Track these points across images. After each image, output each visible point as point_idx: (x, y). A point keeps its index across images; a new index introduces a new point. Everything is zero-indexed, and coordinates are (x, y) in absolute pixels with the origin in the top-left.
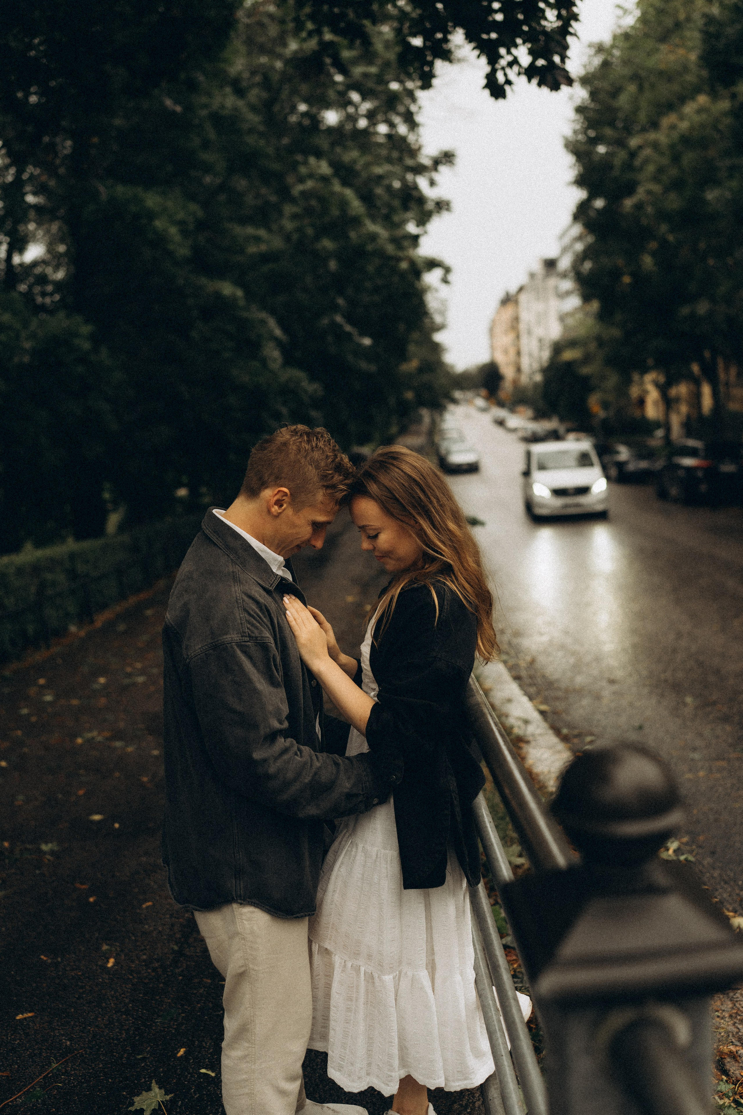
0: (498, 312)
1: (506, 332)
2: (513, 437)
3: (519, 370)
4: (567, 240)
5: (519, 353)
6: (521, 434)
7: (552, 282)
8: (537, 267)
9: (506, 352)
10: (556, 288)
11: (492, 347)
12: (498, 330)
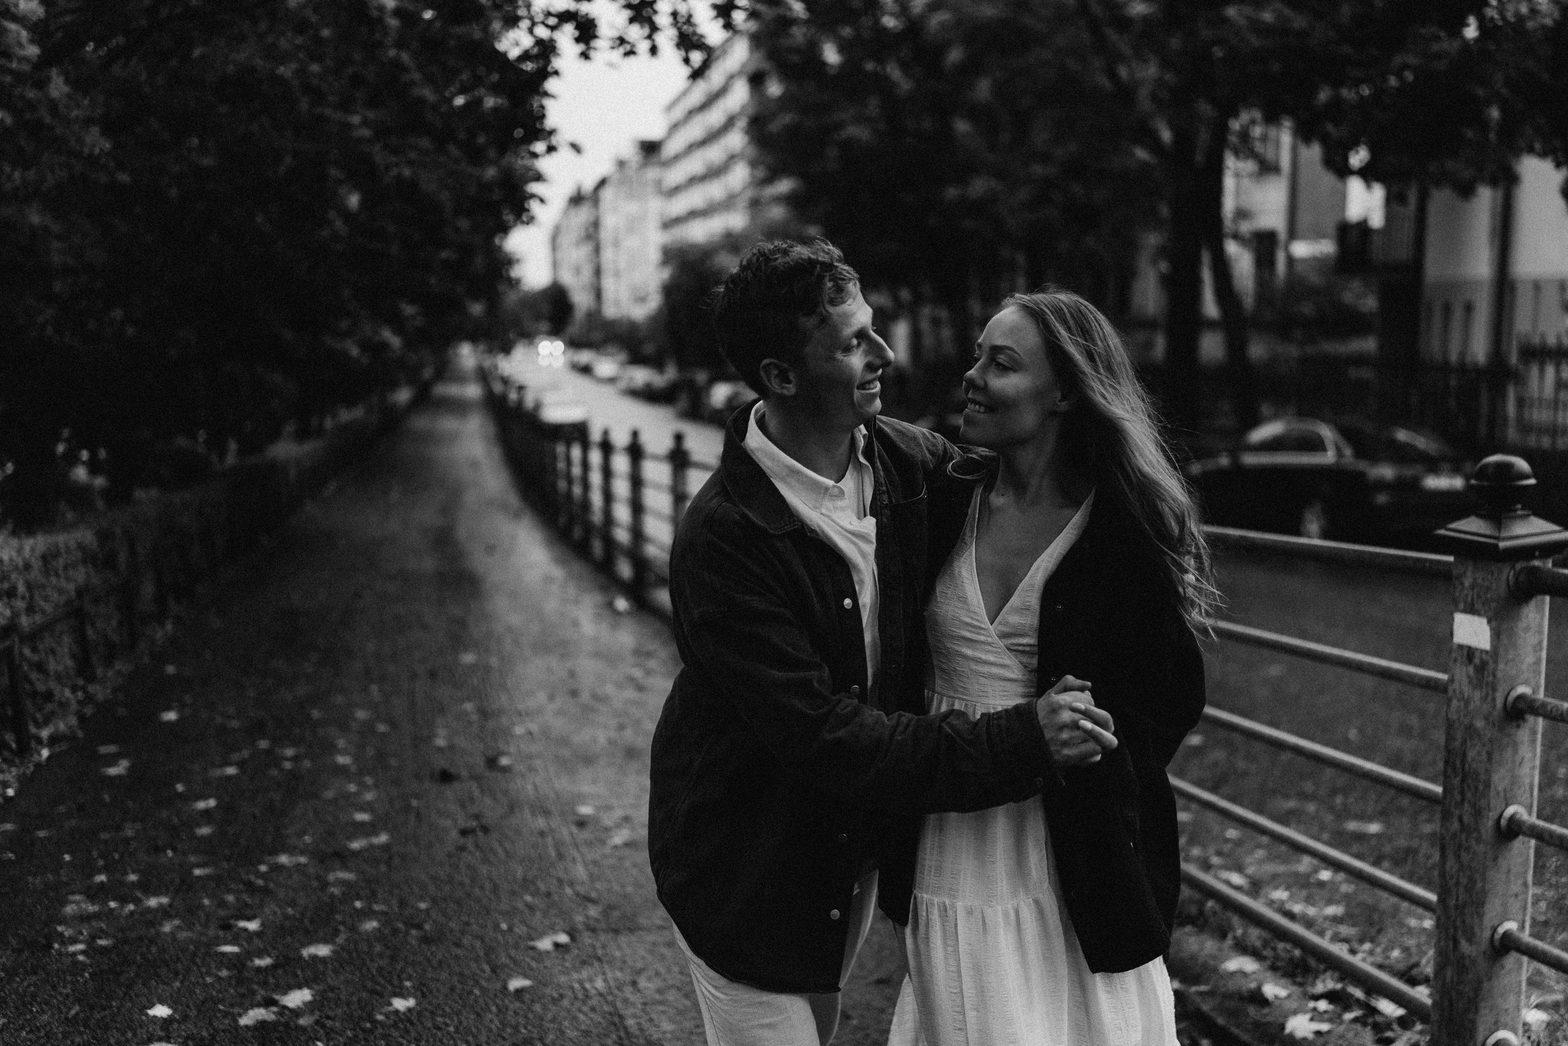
0: (566, 213)
1: (578, 244)
2: (608, 391)
3: (598, 294)
4: (678, 113)
5: (598, 272)
6: (623, 384)
7: (652, 173)
8: (630, 152)
9: (578, 270)
10: (659, 183)
11: (555, 265)
12: (567, 240)
